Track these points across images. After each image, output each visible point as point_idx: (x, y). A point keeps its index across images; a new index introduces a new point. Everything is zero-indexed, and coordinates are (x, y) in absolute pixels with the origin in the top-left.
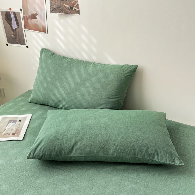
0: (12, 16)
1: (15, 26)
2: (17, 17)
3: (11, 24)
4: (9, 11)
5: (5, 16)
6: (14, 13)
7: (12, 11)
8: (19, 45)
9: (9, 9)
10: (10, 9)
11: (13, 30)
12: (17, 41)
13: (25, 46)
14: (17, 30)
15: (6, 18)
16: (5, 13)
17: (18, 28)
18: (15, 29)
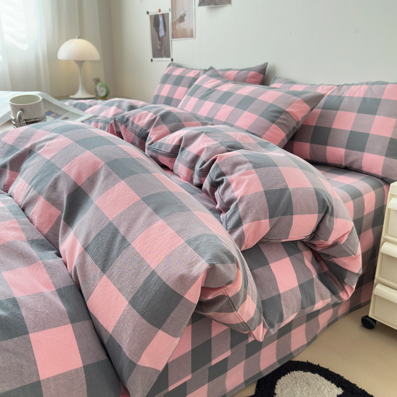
0: (161, 19)
1: (162, 33)
2: (166, 20)
3: (158, 31)
4: (158, 13)
5: (153, 21)
6: (163, 15)
7: (161, 13)
8: (164, 59)
9: (158, 10)
10: (160, 11)
11: (160, 39)
12: (162, 54)
13: (170, 59)
14: (163, 38)
15: (154, 23)
16: (153, 17)
17: (165, 35)
18: (162, 37)
